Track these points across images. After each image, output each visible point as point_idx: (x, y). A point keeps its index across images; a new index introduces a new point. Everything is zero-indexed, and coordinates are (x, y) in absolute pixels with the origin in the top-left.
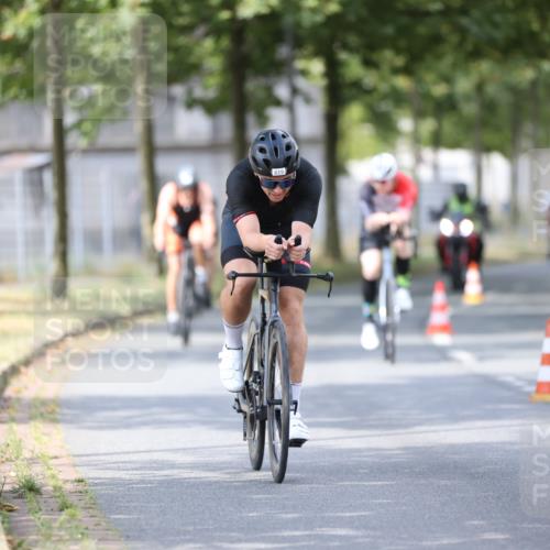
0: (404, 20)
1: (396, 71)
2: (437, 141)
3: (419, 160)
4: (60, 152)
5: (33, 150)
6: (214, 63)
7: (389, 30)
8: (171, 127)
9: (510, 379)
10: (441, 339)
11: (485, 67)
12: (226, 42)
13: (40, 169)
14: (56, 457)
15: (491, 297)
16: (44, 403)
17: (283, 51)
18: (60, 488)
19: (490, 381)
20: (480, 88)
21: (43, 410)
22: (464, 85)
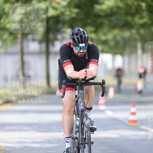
1: (91, 32)
8: (28, 47)
10: (102, 108)
20: (114, 38)
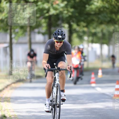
0: (86, 16)
1: (84, 27)
2: (92, 42)
3: (88, 46)
4: (11, 43)
5: (5, 43)
6: (44, 25)
7: (83, 18)
8: (35, 38)
9: (108, 94)
10: (93, 85)
11: (103, 26)
12: (47, 20)
13: (6, 47)
14: (10, 110)
15: (104, 76)
16: (7, 98)
17: (59, 22)
18: (11, 117)
19: (104, 94)
20: (102, 31)
21: (7, 99)
22: (98, 30)
